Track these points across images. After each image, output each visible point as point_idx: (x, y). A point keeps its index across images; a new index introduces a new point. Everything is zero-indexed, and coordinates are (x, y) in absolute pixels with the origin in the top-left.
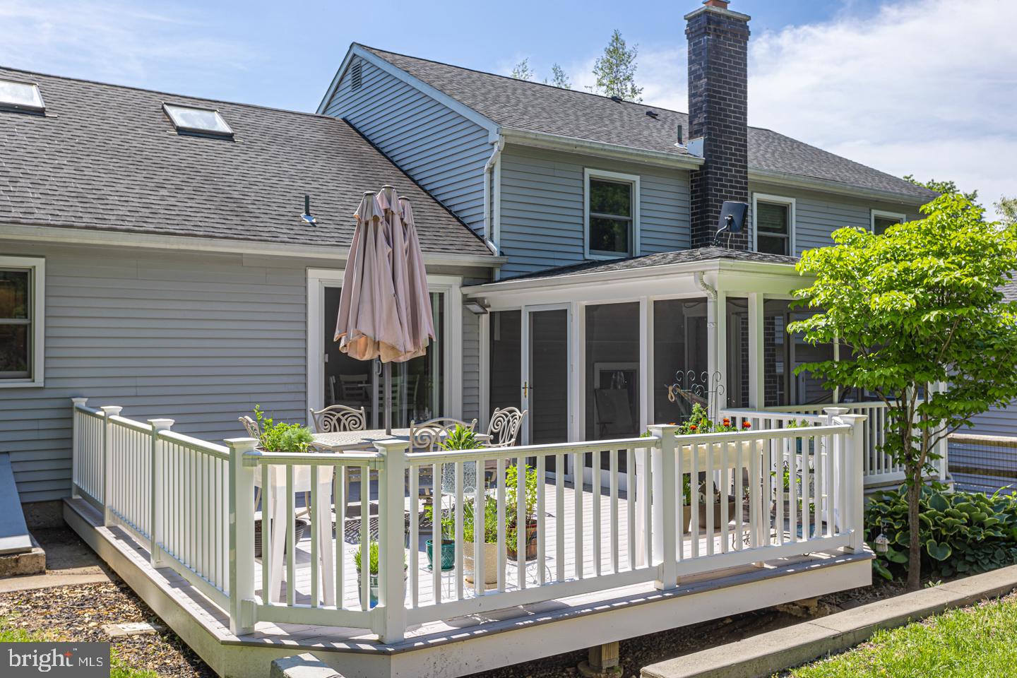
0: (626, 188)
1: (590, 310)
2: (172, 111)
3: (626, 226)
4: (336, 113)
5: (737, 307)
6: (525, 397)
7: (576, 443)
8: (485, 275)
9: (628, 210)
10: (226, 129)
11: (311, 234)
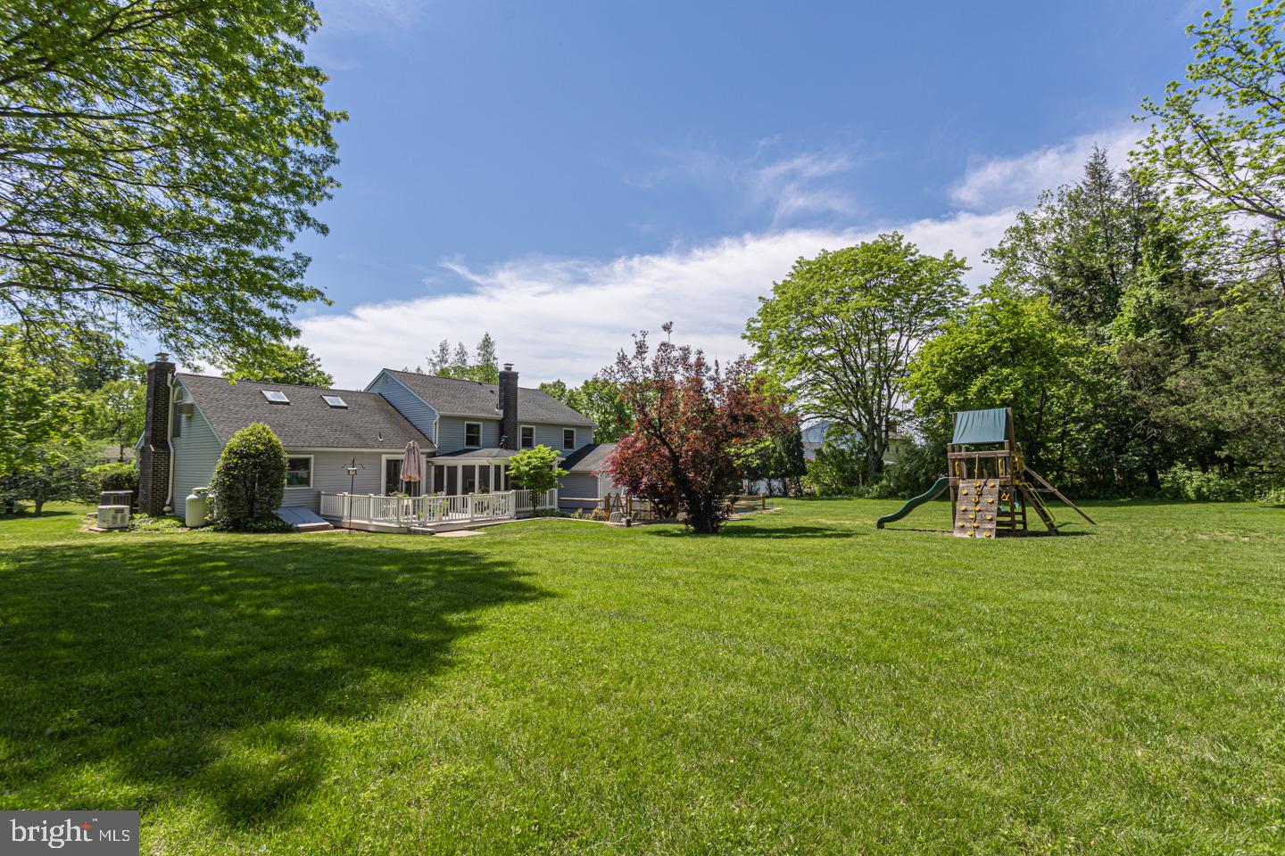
0: (478, 426)
1: (464, 467)
2: (326, 398)
3: (478, 438)
4: (375, 390)
5: (498, 468)
6: (445, 489)
7: (459, 495)
8: (433, 455)
9: (478, 433)
10: (344, 404)
11: (382, 445)
